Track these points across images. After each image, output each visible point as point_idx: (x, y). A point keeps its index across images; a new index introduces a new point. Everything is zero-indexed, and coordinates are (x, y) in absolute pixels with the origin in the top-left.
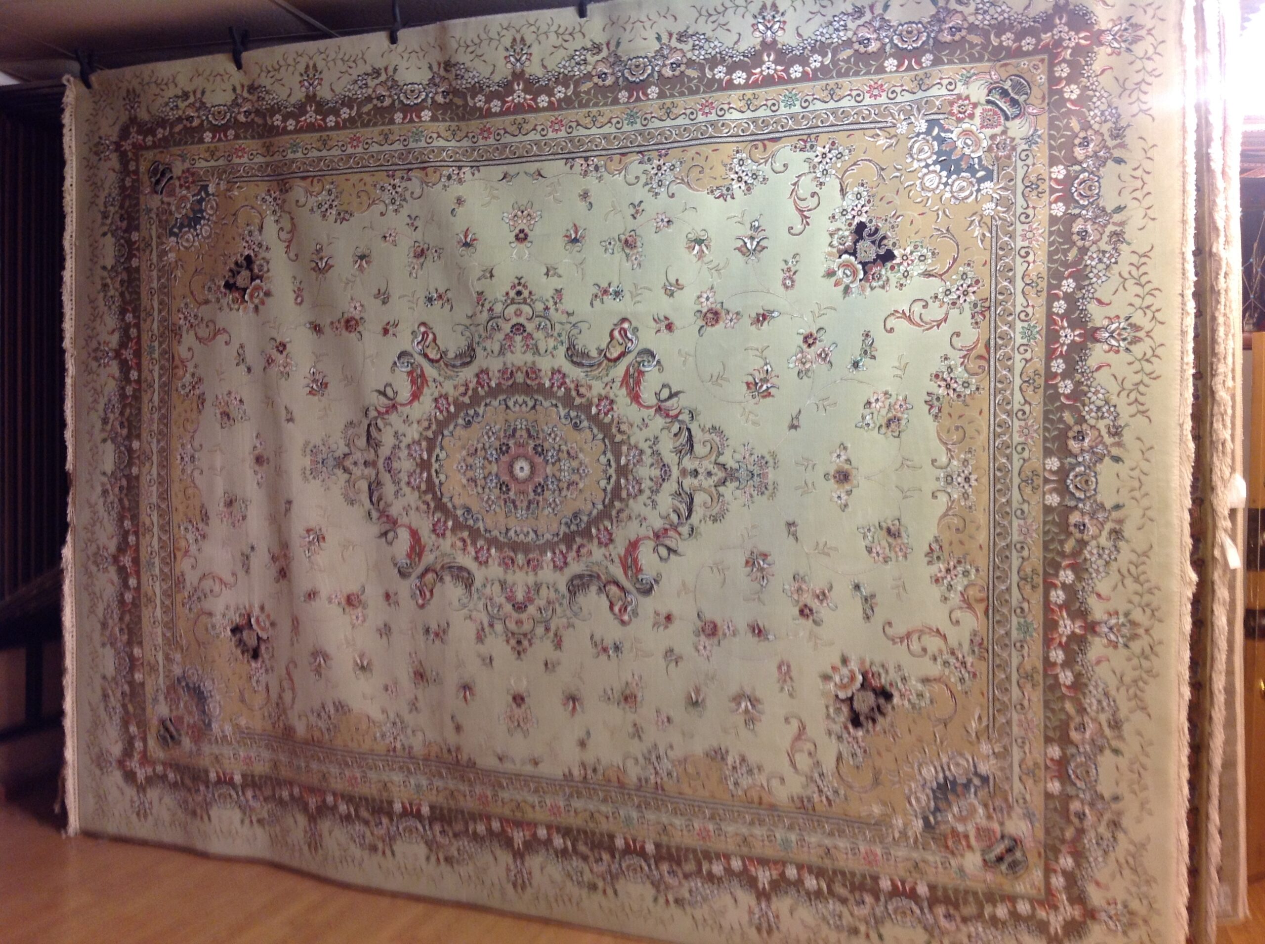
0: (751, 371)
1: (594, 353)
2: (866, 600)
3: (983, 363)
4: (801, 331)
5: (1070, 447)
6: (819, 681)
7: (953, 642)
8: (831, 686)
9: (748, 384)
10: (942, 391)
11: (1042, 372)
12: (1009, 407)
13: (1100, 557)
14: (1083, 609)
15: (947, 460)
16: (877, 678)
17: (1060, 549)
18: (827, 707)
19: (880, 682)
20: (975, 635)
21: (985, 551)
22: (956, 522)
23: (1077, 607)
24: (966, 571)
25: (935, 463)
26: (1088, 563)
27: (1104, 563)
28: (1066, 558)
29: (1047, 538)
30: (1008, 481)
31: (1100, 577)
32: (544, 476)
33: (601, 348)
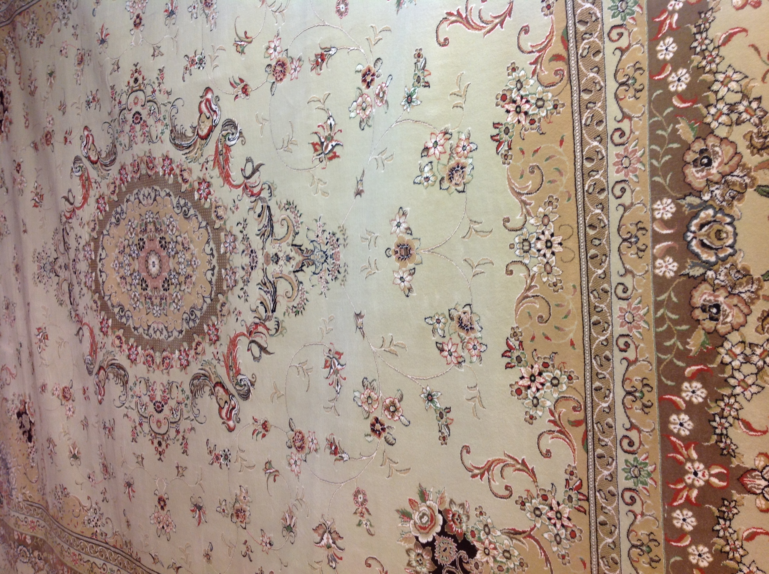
0: (316, 129)
1: (189, 133)
2: (441, 416)
3: (561, 65)
4: (359, 67)
5: (690, 179)
6: (397, 515)
7: (544, 482)
8: (410, 525)
9: (314, 145)
10: (511, 119)
11: (645, 64)
12: (600, 128)
13: (747, 360)
14: (722, 445)
15: (522, 218)
16: (457, 522)
17: (681, 347)
18: (408, 551)
19: (461, 528)
20: (572, 473)
21: (579, 350)
22: (538, 306)
23: (713, 442)
24: (555, 378)
25: (508, 224)
26: (728, 369)
27: (755, 370)
28: (691, 361)
29: (660, 329)
30: (604, 241)
31: (748, 394)
32: (168, 270)
33: (194, 125)
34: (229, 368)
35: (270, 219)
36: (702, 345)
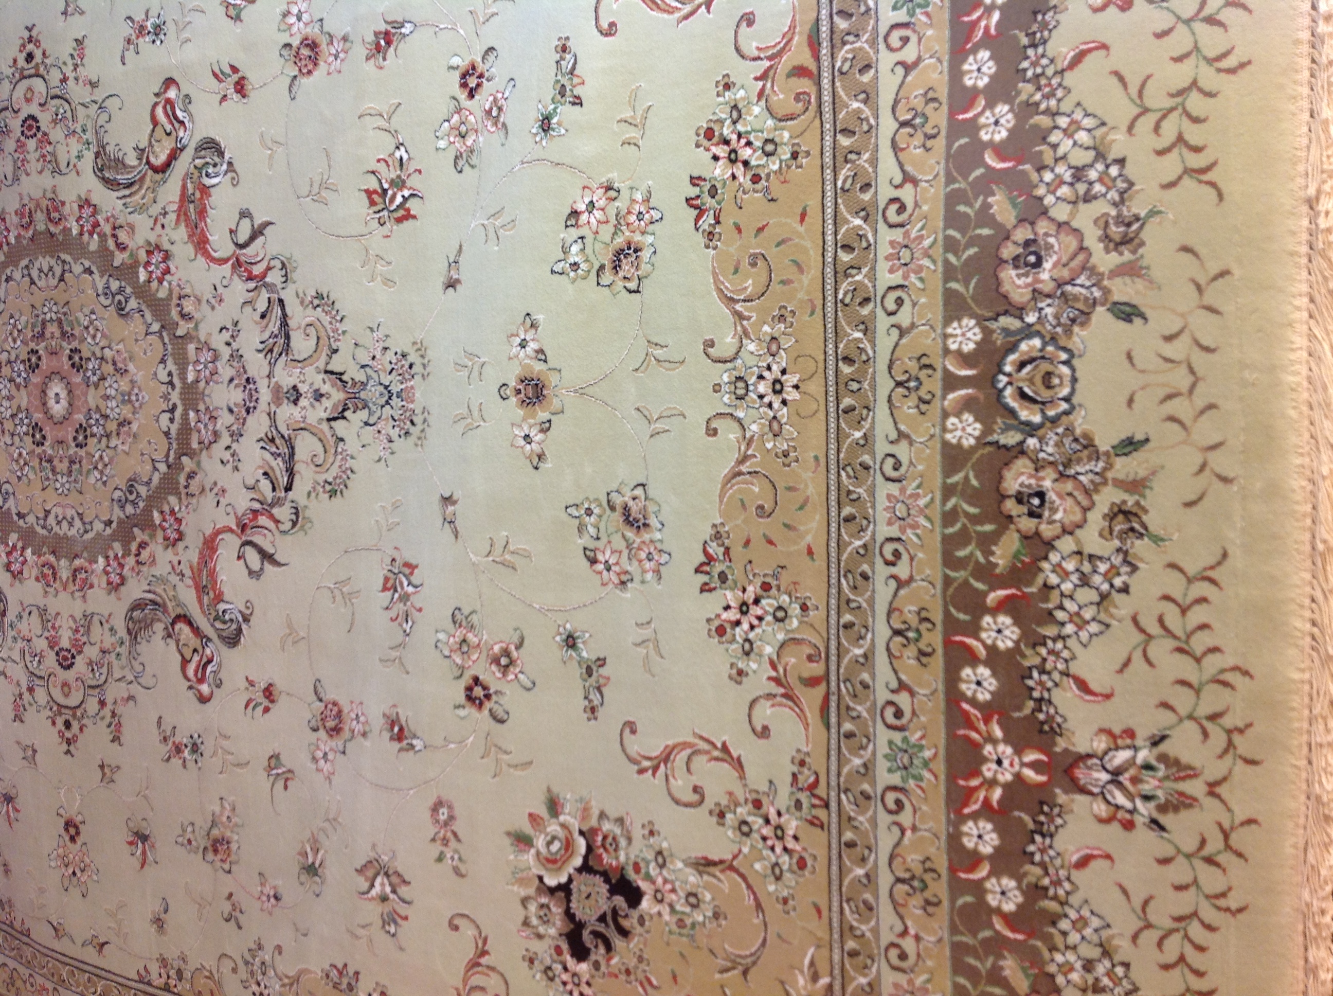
0: (373, 166)
1: (131, 160)
2: (588, 673)
3: (805, 85)
4: (456, 61)
5: (1006, 287)
6: (507, 841)
7: (757, 779)
8: (529, 857)
9: (369, 193)
10: (721, 171)
11: (943, 93)
12: (867, 197)
13: (1085, 581)
14: (1042, 717)
15: (736, 341)
16: (611, 849)
17: (982, 560)
18: (524, 901)
19: (617, 858)
20: (802, 763)
21: (820, 562)
22: (757, 490)
23: (1027, 711)
24: (780, 608)
25: (710, 350)
26: (1055, 596)
27: (1094, 597)
28: (997, 582)
29: (950, 530)
30: (866, 385)
31: (1084, 635)
32: (85, 410)
33: (141, 146)
34: (201, 590)
35: (284, 323)
36: (1016, 556)
